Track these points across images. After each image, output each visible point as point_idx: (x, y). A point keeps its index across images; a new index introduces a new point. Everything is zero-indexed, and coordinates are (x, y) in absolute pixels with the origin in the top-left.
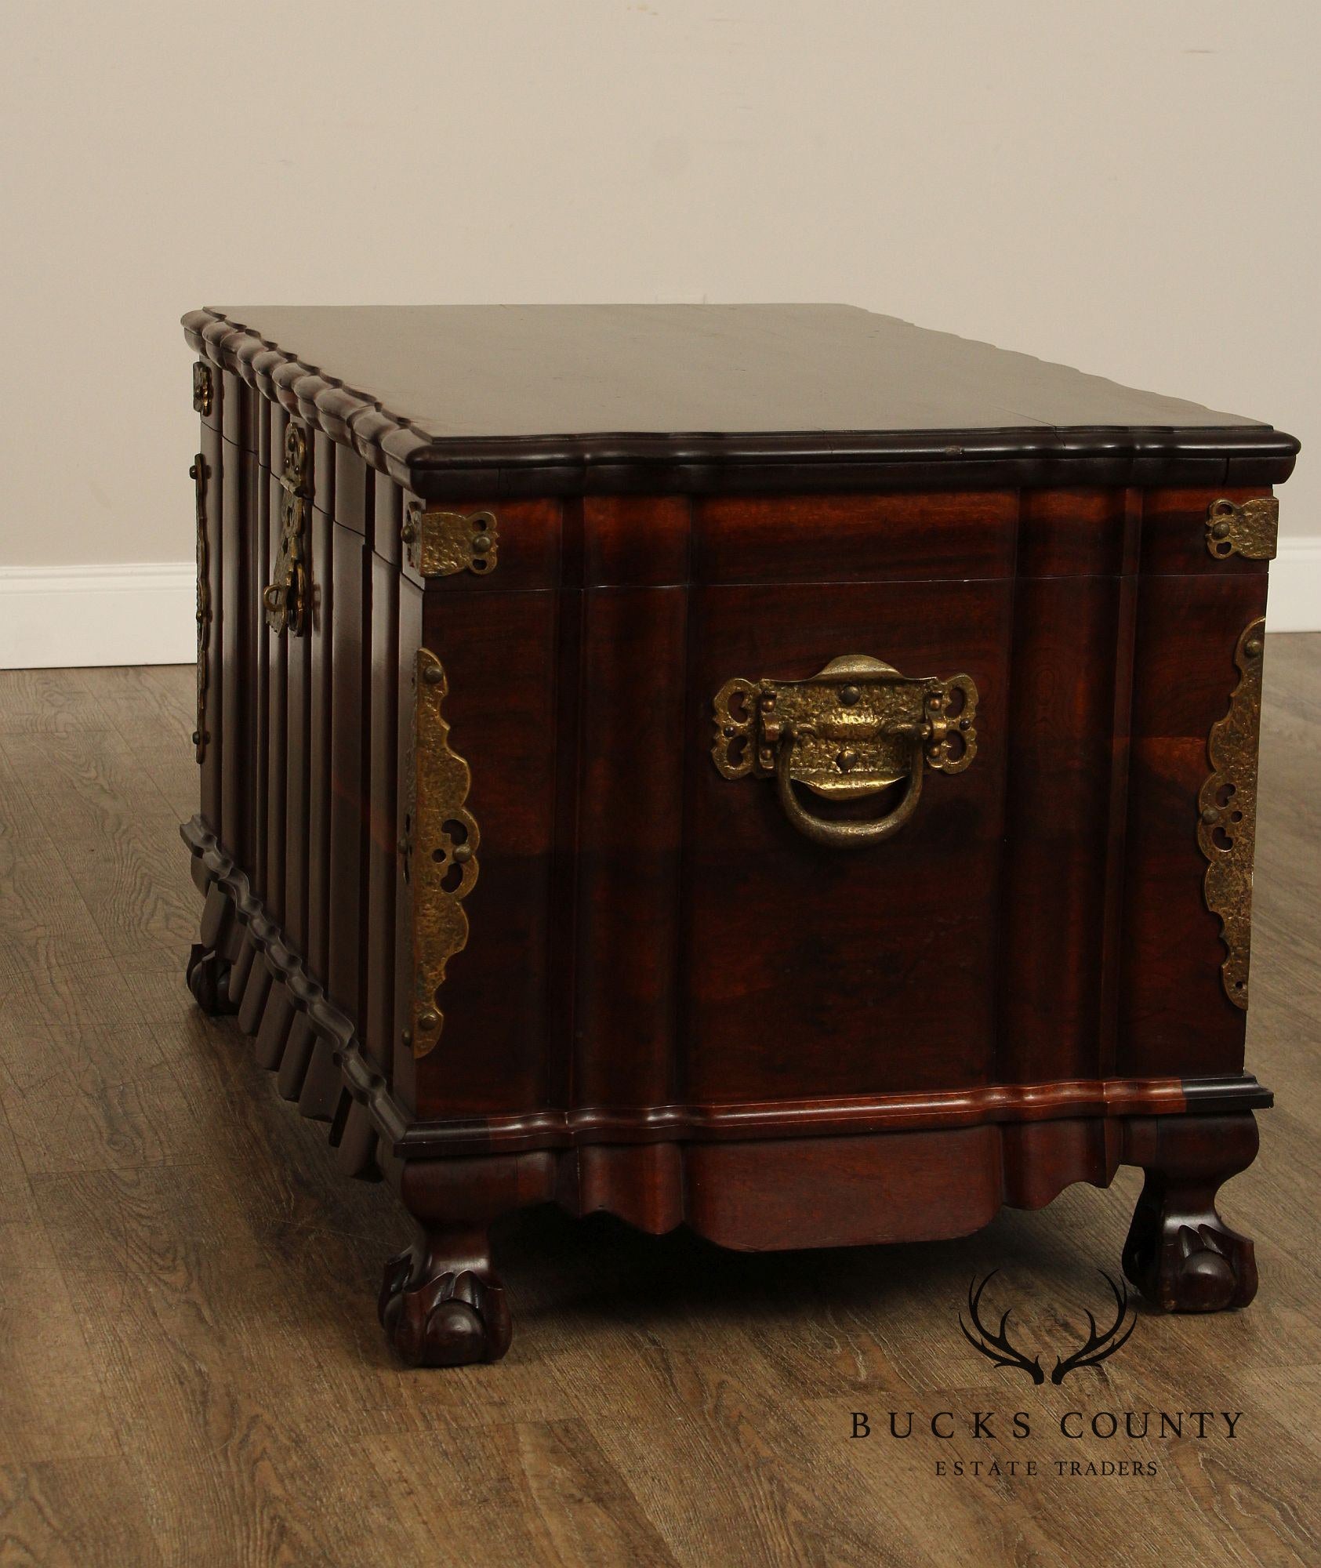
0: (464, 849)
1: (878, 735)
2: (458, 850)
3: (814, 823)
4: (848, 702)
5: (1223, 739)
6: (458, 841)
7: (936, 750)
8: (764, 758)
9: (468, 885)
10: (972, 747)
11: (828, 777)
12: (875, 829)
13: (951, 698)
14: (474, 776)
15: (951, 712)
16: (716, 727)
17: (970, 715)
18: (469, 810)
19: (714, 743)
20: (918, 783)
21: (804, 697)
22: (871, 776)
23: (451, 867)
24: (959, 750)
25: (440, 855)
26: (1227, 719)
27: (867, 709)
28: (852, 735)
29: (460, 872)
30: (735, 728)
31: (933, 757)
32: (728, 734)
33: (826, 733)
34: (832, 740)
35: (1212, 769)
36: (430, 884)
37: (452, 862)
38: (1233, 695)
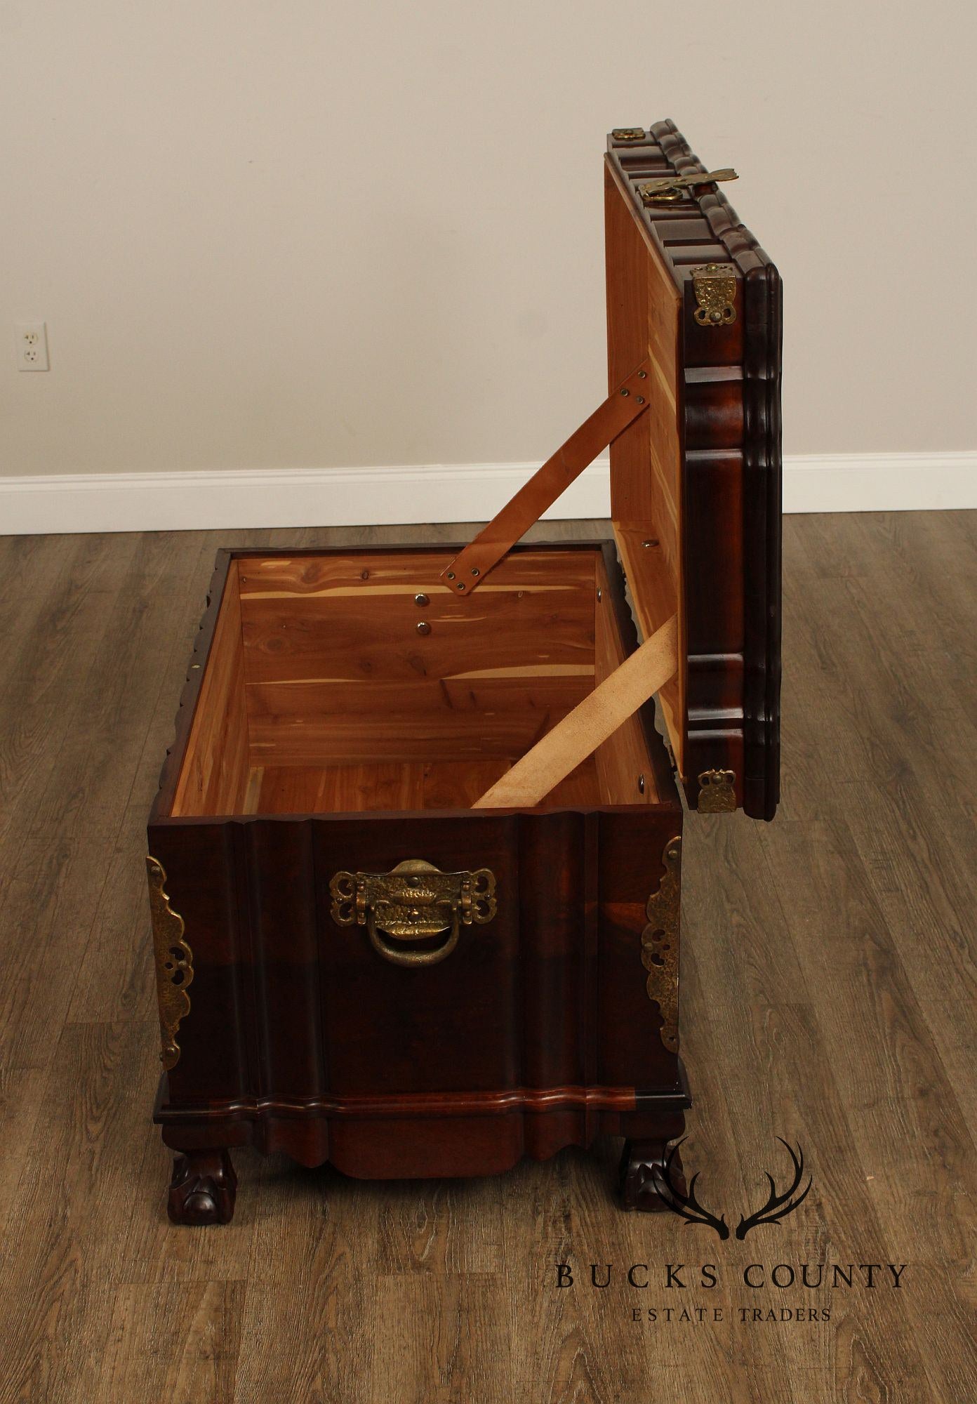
0: (183, 963)
1: (432, 904)
2: (180, 963)
3: (390, 953)
4: (412, 885)
5: (655, 906)
6: (181, 959)
7: (468, 912)
8: (360, 917)
9: (189, 980)
10: (494, 910)
11: (401, 926)
12: (426, 958)
13: (479, 882)
14: (186, 925)
15: (478, 889)
16: (332, 899)
17: (491, 891)
18: (185, 941)
19: (332, 907)
20: (456, 933)
21: (385, 882)
22: (428, 926)
23: (177, 972)
24: (485, 910)
25: (169, 966)
26: (657, 894)
27: (425, 889)
28: (417, 904)
29: (183, 974)
30: (343, 899)
31: (465, 916)
32: (339, 902)
33: (398, 901)
34: (404, 906)
35: (649, 921)
36: (165, 981)
37: (177, 969)
38: (661, 880)
